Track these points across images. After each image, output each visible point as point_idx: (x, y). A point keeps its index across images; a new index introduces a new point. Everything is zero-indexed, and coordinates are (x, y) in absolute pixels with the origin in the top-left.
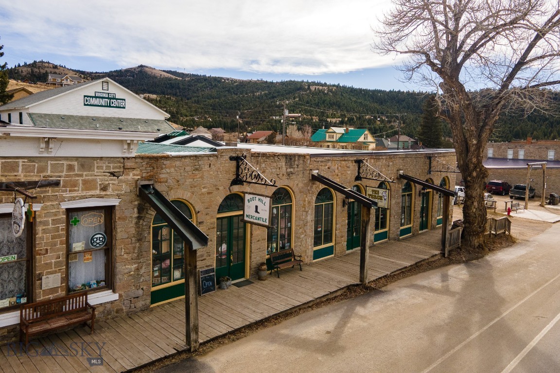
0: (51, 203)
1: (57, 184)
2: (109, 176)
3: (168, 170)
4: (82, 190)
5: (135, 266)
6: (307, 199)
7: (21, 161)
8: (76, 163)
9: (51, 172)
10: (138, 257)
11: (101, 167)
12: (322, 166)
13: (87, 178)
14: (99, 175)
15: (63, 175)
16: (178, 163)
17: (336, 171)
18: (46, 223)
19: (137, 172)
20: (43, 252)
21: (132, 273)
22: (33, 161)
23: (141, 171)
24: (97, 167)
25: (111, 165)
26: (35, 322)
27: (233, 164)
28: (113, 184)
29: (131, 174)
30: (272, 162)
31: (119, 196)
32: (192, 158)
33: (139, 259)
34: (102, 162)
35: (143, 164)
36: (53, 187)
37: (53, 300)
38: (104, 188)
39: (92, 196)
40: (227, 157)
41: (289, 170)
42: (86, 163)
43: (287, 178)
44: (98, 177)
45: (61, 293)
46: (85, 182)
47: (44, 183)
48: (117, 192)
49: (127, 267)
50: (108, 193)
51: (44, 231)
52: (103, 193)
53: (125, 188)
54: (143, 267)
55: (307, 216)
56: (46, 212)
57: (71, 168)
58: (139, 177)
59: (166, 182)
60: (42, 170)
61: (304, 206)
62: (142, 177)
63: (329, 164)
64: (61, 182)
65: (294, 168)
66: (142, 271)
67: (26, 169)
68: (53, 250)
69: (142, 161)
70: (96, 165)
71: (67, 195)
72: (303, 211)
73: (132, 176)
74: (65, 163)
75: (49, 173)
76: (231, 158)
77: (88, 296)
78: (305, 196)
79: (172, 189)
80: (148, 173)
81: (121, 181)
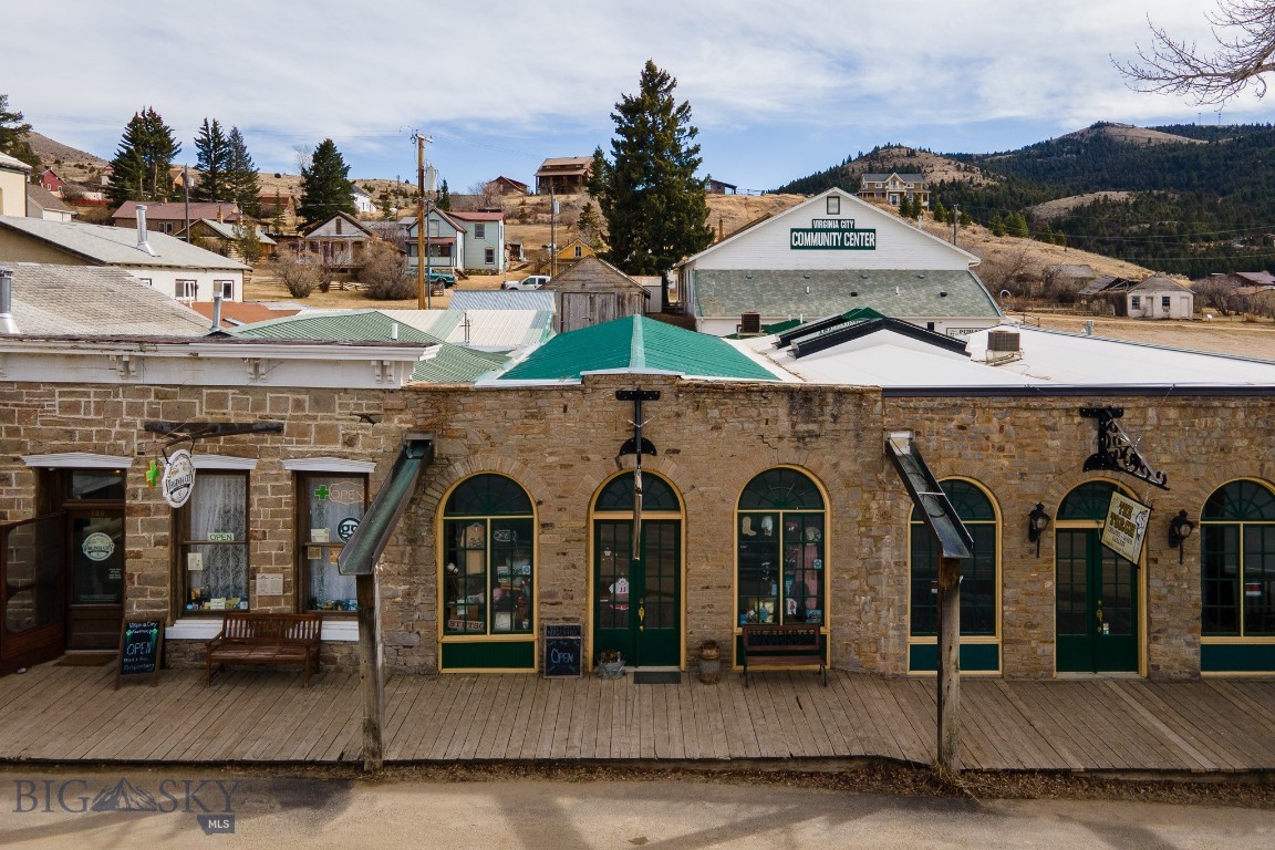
0: (269, 460)
1: (278, 429)
2: (361, 421)
3: (469, 416)
4: (315, 443)
5: (403, 587)
6: (874, 505)
7: (230, 391)
8: (306, 397)
9: (271, 410)
10: (410, 573)
11: (347, 406)
12: (932, 420)
13: (323, 422)
14: (342, 420)
15: (286, 416)
16: (490, 402)
17: (996, 438)
18: (263, 490)
19: (407, 416)
20: (259, 535)
21: (399, 599)
22: (246, 393)
23: (415, 414)
24: (340, 404)
25: (364, 402)
26: (242, 643)
27: (627, 408)
28: (364, 435)
29: (396, 421)
30: (743, 405)
31: (373, 458)
32: (521, 394)
33: (411, 576)
34: (347, 396)
35: (419, 401)
36: (273, 434)
37: (273, 615)
38: (350, 442)
39: (331, 454)
40: (611, 393)
41: (802, 427)
42: (323, 398)
43: (798, 447)
44: (340, 423)
45: (286, 607)
46: (320, 429)
47: (259, 427)
48: (370, 450)
49: (389, 586)
50: (357, 451)
51: (262, 503)
52: (348, 450)
53: (384, 445)
54: (420, 594)
55: (878, 550)
56: (263, 472)
57: (298, 405)
58: (410, 426)
59: (466, 437)
60: (258, 406)
61: (866, 522)
62: (416, 426)
63: (963, 416)
64: (285, 427)
65: (822, 422)
66: (418, 600)
67: (238, 405)
68: (274, 536)
69: (416, 397)
70: (337, 402)
71: (293, 448)
72: (861, 535)
73: (398, 424)
74: (291, 396)
75: (268, 412)
76: (621, 395)
77: (323, 623)
78: (866, 496)
79: (476, 452)
80: (426, 418)
81: (377, 432)
